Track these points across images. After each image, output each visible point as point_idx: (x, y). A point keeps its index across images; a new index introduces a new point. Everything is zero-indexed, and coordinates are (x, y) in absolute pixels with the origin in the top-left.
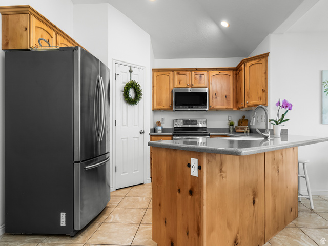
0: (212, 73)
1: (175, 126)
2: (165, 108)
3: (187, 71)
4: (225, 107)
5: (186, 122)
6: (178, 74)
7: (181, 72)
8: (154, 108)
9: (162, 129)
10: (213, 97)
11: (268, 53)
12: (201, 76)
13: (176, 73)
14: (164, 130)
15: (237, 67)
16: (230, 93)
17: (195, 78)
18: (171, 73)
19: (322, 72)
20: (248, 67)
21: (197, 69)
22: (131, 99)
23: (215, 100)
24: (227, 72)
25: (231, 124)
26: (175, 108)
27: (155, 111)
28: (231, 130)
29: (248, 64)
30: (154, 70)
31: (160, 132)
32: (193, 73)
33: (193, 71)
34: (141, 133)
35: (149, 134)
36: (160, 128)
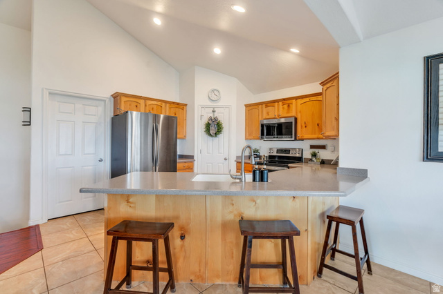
0: (300, 101)
2: (255, 138)
3: (274, 102)
5: (279, 151)
6: (266, 106)
7: (269, 105)
12: (289, 106)
13: (264, 105)
17: (283, 108)
18: (260, 107)
21: (284, 99)
23: (304, 129)
24: (319, 98)
30: (247, 106)
32: (281, 103)
33: (280, 101)
34: (225, 159)
35: (235, 161)
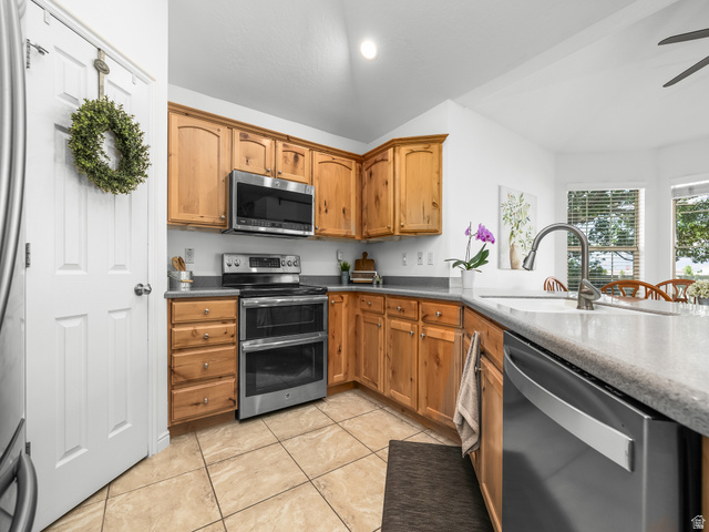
0: (319, 157)
1: (227, 270)
2: (206, 220)
3: (265, 136)
4: (343, 232)
5: (256, 260)
6: (244, 138)
7: (251, 136)
8: (173, 217)
9: (192, 277)
10: (320, 209)
11: (445, 136)
12: (296, 157)
13: (237, 133)
14: (196, 282)
15: (363, 156)
16: (350, 205)
17: (285, 157)
18: (224, 131)
19: (500, 187)
20: (404, 156)
21: (289, 139)
22: (107, 169)
23: (323, 214)
24: (346, 162)
25: (345, 268)
26: (239, 223)
27: (175, 226)
28: (345, 279)
29: (404, 150)
30: (173, 108)
31: (184, 289)
32: (280, 144)
33: (280, 140)
34: (138, 292)
35: (166, 296)
36: (184, 276)
